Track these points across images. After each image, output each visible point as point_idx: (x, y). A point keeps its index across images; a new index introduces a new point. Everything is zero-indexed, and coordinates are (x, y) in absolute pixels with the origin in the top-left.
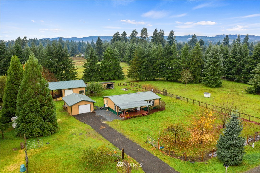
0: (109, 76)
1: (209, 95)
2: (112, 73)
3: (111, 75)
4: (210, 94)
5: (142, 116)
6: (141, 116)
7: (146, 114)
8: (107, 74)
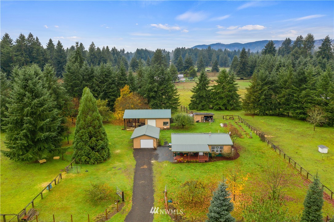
0: (220, 105)
1: (325, 151)
2: (223, 101)
3: (222, 104)
4: (327, 149)
5: (198, 162)
6: (196, 162)
7: (204, 162)
8: (217, 103)
